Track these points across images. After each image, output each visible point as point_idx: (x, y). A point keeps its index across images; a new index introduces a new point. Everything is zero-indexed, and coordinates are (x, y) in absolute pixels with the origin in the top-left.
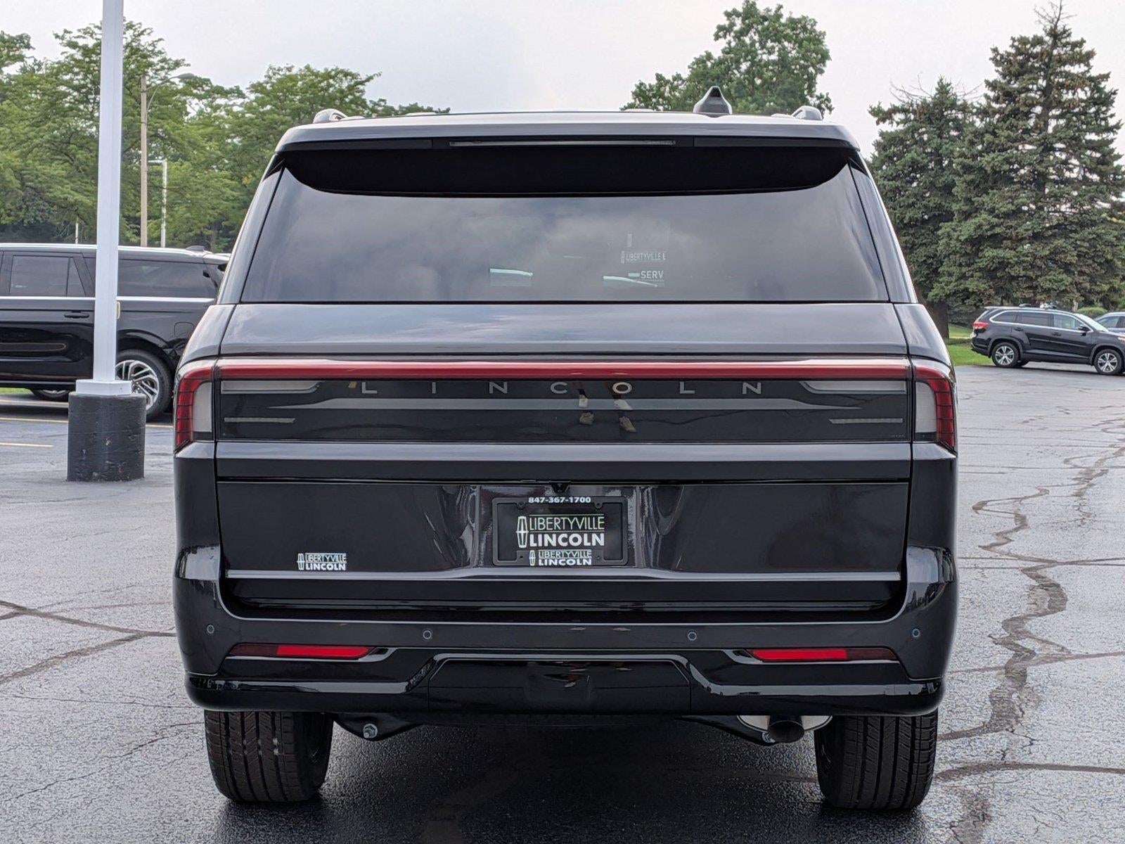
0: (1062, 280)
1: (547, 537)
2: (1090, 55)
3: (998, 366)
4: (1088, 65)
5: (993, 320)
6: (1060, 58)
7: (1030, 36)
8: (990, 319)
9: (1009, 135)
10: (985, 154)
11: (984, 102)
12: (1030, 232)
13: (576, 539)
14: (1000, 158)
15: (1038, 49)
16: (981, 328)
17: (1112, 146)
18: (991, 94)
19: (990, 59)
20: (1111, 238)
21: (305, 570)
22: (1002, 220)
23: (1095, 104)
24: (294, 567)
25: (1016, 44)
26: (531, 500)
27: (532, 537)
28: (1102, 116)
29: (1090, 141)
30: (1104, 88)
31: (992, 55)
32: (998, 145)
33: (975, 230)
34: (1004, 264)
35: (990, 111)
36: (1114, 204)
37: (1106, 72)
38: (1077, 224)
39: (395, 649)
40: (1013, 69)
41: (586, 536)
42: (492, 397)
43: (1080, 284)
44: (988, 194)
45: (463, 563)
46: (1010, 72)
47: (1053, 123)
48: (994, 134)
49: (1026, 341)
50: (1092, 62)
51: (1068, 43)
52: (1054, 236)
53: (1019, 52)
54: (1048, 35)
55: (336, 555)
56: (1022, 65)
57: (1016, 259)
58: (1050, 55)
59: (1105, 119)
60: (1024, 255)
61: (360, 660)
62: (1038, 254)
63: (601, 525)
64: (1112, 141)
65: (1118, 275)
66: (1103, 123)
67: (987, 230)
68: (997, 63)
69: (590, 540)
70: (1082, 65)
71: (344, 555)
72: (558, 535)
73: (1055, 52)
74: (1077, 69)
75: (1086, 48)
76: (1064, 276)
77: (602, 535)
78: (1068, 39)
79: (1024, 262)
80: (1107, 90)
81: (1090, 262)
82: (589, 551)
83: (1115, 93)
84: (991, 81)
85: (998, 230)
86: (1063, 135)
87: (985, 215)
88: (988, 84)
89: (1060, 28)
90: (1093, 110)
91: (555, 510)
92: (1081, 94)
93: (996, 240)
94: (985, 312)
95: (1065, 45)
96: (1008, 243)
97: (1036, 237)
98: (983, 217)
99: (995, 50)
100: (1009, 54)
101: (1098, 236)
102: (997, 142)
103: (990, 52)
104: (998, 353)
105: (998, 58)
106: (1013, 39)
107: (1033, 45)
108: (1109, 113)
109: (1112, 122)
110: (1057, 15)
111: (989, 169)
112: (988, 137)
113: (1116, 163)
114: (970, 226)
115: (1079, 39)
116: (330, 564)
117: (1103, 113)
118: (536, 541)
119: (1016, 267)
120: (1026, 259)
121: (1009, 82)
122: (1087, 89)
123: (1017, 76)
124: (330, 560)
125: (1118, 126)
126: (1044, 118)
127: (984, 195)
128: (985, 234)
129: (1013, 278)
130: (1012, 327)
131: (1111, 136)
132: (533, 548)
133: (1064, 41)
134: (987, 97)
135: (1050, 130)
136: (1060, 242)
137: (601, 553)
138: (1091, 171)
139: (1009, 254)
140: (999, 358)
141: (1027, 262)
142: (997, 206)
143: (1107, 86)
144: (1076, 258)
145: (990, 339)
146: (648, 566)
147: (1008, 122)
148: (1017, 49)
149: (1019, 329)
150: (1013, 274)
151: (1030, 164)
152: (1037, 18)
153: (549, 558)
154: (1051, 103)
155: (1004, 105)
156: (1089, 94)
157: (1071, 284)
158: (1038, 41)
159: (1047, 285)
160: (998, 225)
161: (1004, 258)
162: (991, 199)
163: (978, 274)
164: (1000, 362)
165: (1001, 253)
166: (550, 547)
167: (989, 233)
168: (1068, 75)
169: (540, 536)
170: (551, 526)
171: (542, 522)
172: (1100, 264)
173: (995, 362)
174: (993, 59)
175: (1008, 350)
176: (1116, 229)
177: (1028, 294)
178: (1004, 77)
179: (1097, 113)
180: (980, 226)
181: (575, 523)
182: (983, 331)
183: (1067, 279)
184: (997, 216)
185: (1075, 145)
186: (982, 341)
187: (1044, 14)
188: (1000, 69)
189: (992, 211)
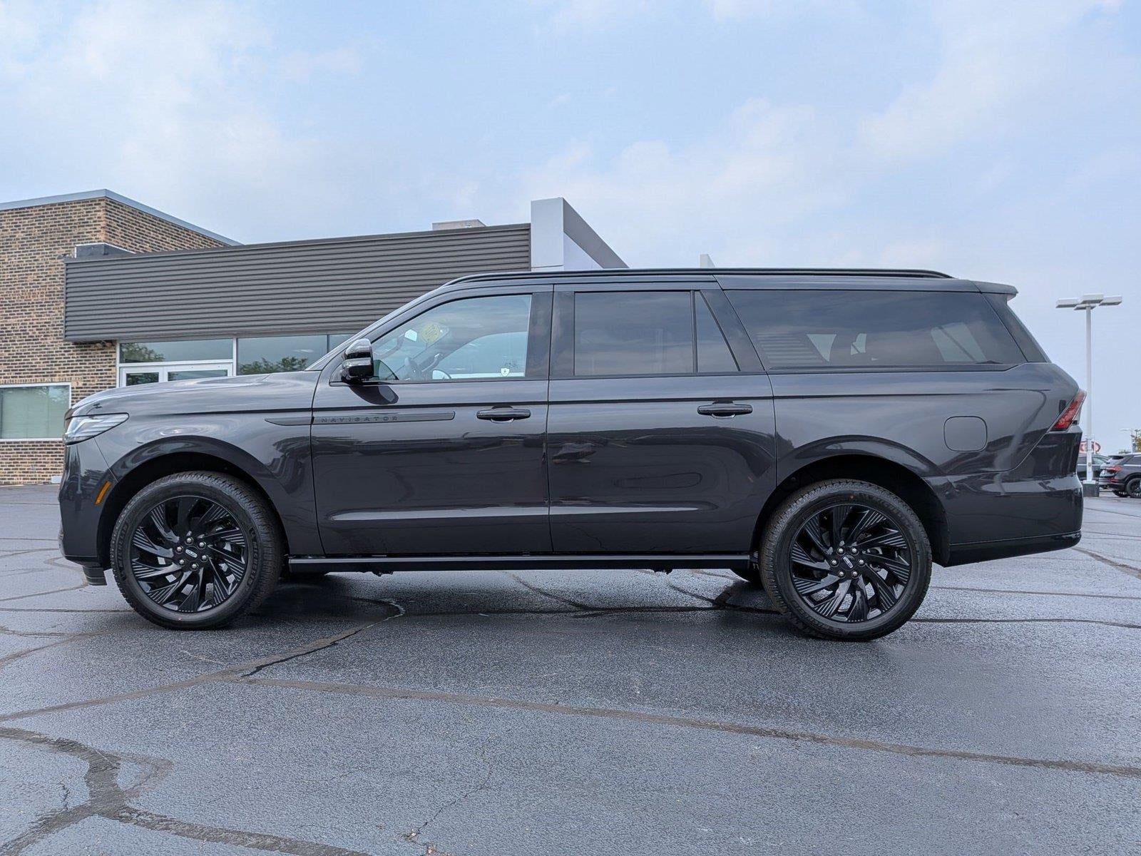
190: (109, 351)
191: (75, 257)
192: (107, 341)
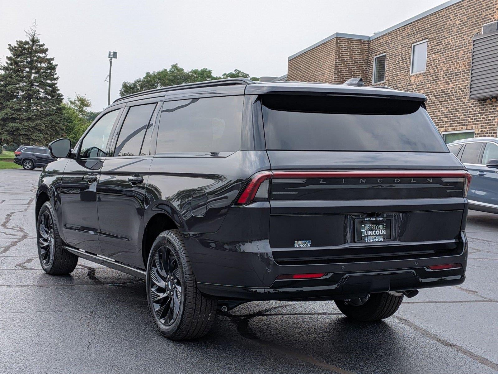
0: (40, 136)
1: (370, 232)
2: (47, 50)
3: (25, 169)
4: (45, 54)
5: (23, 151)
6: (36, 50)
7: (24, 41)
8: (22, 151)
9: (17, 79)
10: (8, 86)
11: (6, 65)
12: (27, 117)
13: (378, 232)
14: (14, 88)
15: (27, 46)
16: (18, 154)
17: (56, 86)
18: (9, 62)
19: (8, 48)
20: (57, 121)
21: (297, 247)
22: (15, 112)
23: (50, 69)
24: (293, 246)
25: (18, 43)
26: (366, 219)
27: (366, 232)
28: (52, 74)
29: (49, 83)
30: (53, 63)
31: (8, 47)
32: (13, 82)
33: (5, 116)
34: (17, 129)
35: (9, 69)
36: (57, 108)
37: (53, 57)
38: (44, 115)
39: (333, 273)
40: (18, 53)
41: (380, 231)
42: (361, 184)
43: (46, 138)
44: (10, 101)
45: (345, 242)
46: (16, 54)
47: (33, 75)
48: (11, 77)
49: (36, 159)
50: (47, 53)
51: (38, 45)
52: (36, 119)
53: (20, 47)
54: (31, 41)
55: (308, 241)
56: (21, 52)
57: (22, 128)
58: (32, 49)
59: (53, 75)
60: (25, 126)
61: (321, 278)
62: (30, 126)
63: (385, 227)
64: (56, 84)
65: (59, 135)
66: (52, 77)
67: (10, 116)
68: (11, 50)
69: (382, 232)
70: (43, 54)
71: (310, 241)
72: (373, 231)
73: (34, 48)
74: (42, 55)
75: (45, 47)
76: (41, 135)
77: (385, 231)
78: (38, 43)
79: (25, 128)
80: (54, 64)
81: (50, 129)
82: (382, 236)
83: (57, 66)
84: (9, 57)
85: (14, 116)
86: (39, 80)
87: (9, 110)
88: (8, 58)
89: (35, 39)
90: (49, 71)
91: (372, 222)
92: (43, 65)
93: (14, 120)
94: (19, 148)
95: (37, 46)
96: (18, 121)
97: (29, 119)
98: (8, 111)
99: (10, 45)
100: (15, 47)
101: (53, 120)
102: (13, 81)
103: (8, 45)
104: (25, 164)
105: (11, 48)
106: (17, 41)
107: (25, 45)
108: (55, 73)
109: (55, 76)
110: (34, 33)
111: (9, 92)
112: (9, 79)
113: (57, 92)
114: (2, 114)
115: (42, 44)
116: (305, 244)
117: (53, 73)
118: (367, 233)
119: (22, 131)
120: (26, 127)
121: (16, 58)
122: (46, 63)
123: (19, 56)
124: (306, 243)
125: (57, 78)
126: (30, 72)
127: (8, 102)
128: (9, 117)
129: (20, 135)
130: (30, 154)
131: (55, 82)
132: (366, 236)
133: (36, 44)
134: (7, 63)
135: (32, 78)
136: (39, 121)
137: (385, 237)
138: (49, 95)
139: (19, 125)
140: (25, 166)
141: (26, 129)
142: (13, 106)
143: (54, 63)
144: (45, 128)
145: (21, 159)
146: (396, 240)
147: (16, 74)
148: (19, 45)
149: (33, 155)
150: (21, 133)
151: (26, 91)
152: (26, 34)
153: (371, 239)
154: (33, 67)
155: (14, 67)
156: (46, 65)
157: (43, 138)
158: (27, 43)
159: (34, 138)
160: (14, 114)
161: (17, 127)
162: (11, 103)
163: (6, 133)
164: (26, 167)
165: (16, 125)
166: (371, 235)
167: (11, 117)
168: (39, 57)
169: (368, 232)
170: (371, 228)
171: (369, 227)
172: (53, 130)
173: (24, 167)
174: (9, 48)
175: (29, 163)
176: (59, 117)
177: (27, 141)
178: (14, 56)
179: (51, 73)
180: (7, 114)
181: (377, 227)
182: (18, 155)
183: (42, 136)
184: (13, 110)
185: (42, 85)
186: (18, 159)
187: (28, 32)
188: (12, 52)
189: (11, 108)
190: (495, 105)
191: (482, 34)
192: (493, 97)
